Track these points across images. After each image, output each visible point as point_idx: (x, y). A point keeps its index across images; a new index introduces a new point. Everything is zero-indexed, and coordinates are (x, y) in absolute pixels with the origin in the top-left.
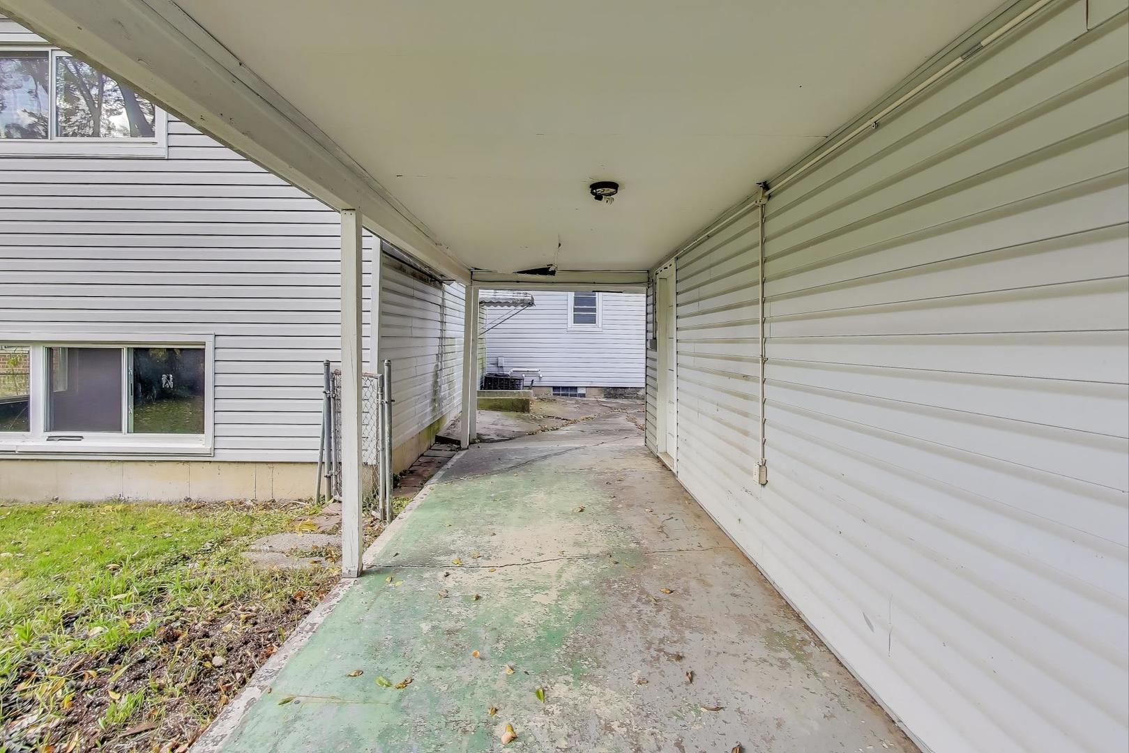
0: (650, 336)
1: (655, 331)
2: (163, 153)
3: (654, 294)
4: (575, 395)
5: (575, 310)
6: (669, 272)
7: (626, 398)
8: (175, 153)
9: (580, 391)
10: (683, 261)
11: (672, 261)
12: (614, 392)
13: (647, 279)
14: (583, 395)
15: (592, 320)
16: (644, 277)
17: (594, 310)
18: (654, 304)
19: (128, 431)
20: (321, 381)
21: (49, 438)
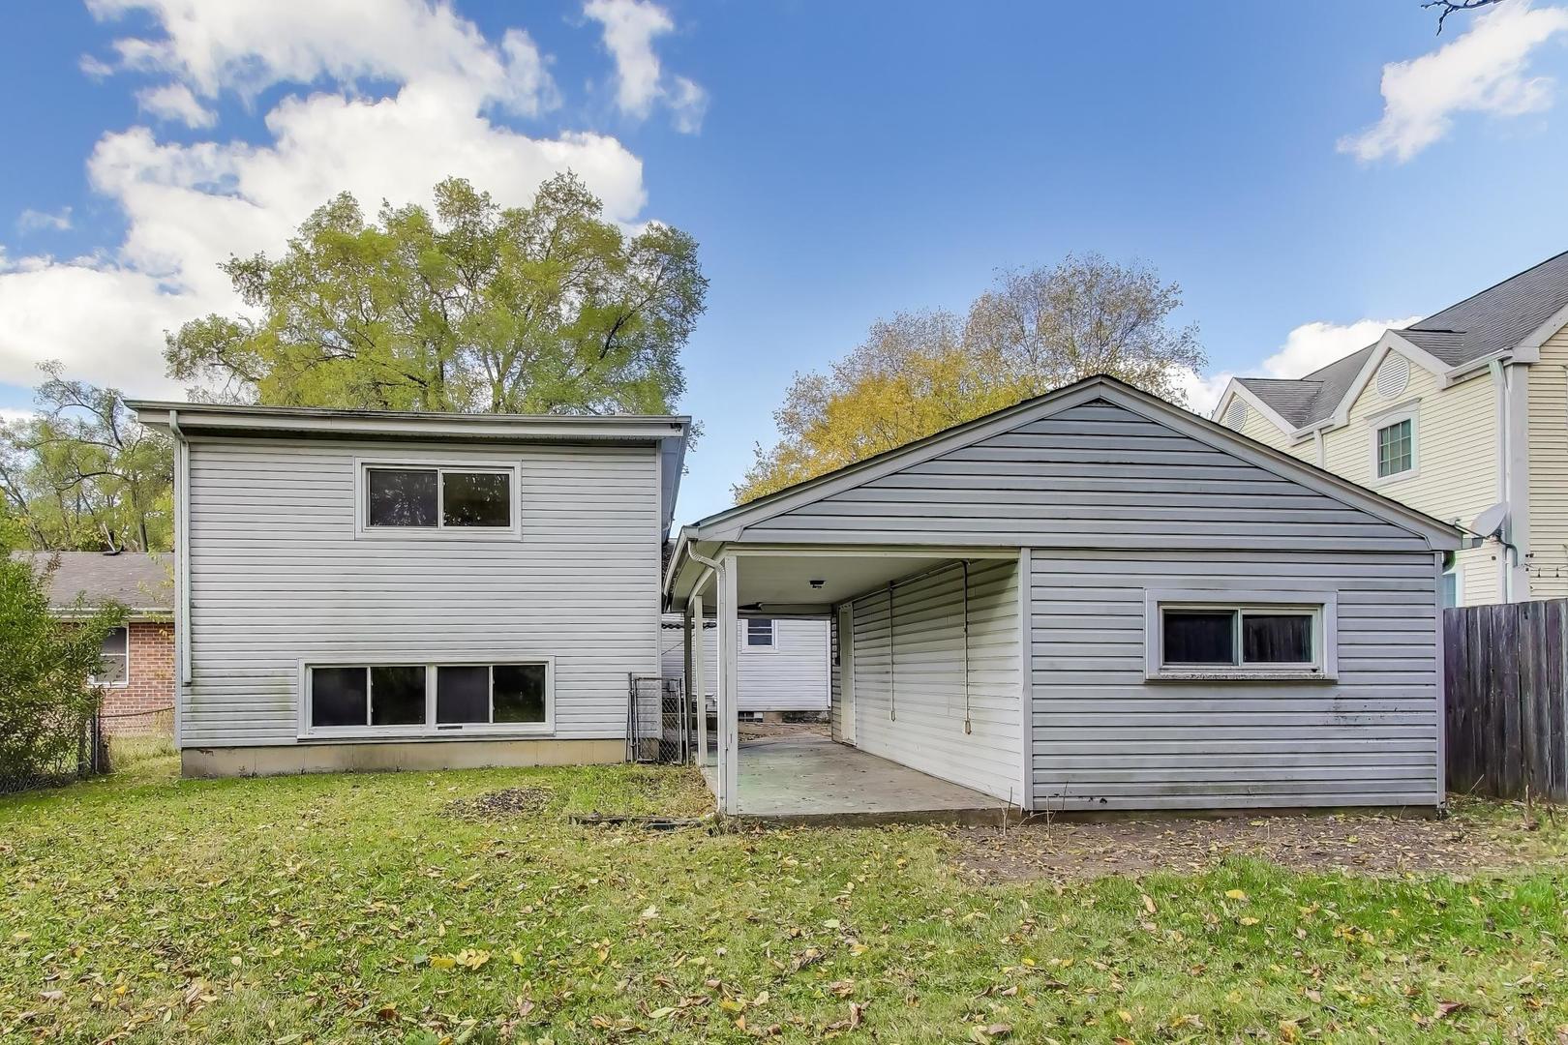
0: (835, 655)
1: (838, 651)
2: (519, 539)
3: (837, 623)
4: (752, 720)
5: (750, 631)
6: (847, 607)
7: (805, 722)
8: (526, 538)
9: (757, 716)
10: (857, 606)
11: (850, 603)
12: (793, 717)
13: (830, 610)
14: (761, 720)
15: (768, 641)
16: (829, 609)
17: (770, 631)
18: (838, 631)
19: (494, 722)
20: (626, 685)
21: (440, 728)
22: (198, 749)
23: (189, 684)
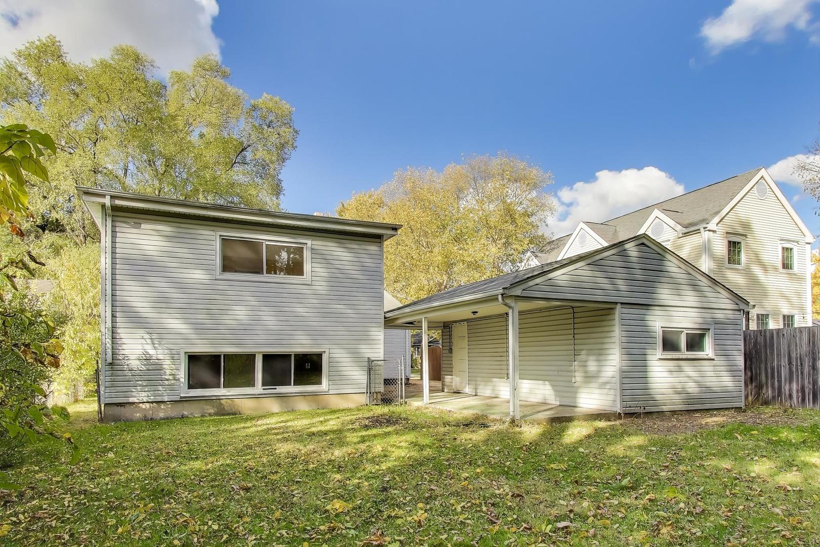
1: (452, 346)
2: (309, 283)
3: (450, 332)
6: (461, 324)
8: (314, 283)
11: (465, 322)
13: (443, 325)
18: (450, 336)
19: (294, 385)
20: (366, 364)
21: (264, 389)
22: (115, 404)
23: (111, 364)
